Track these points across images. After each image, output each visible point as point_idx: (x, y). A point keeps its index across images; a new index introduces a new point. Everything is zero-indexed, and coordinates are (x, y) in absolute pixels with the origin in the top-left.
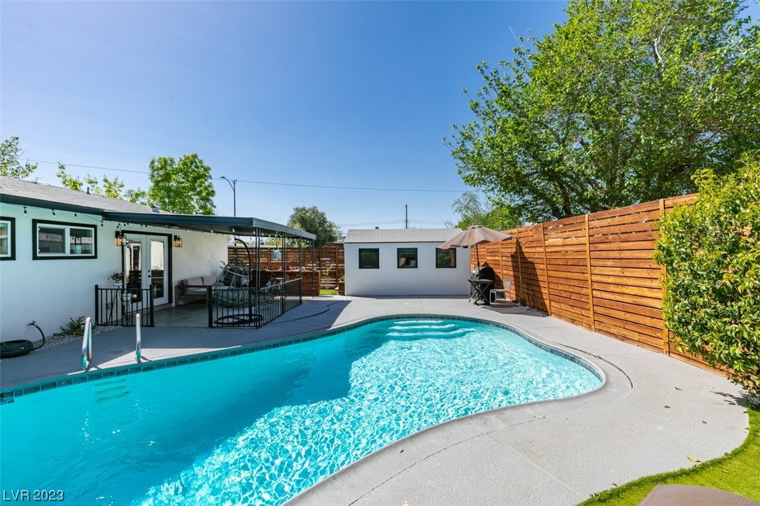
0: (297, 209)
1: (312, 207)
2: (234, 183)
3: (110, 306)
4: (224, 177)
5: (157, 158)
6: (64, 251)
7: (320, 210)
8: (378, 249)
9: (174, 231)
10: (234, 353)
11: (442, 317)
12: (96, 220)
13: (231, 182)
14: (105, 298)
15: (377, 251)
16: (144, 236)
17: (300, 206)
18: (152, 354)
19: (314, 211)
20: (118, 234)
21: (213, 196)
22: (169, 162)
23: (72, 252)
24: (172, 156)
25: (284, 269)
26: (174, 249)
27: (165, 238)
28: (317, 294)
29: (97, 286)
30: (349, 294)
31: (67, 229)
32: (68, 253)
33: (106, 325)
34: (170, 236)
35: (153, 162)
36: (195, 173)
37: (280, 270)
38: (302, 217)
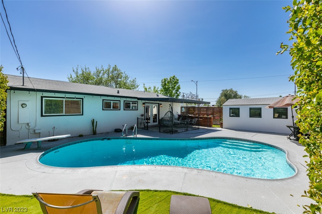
0: (223, 90)
1: (230, 89)
2: (197, 82)
3: (141, 124)
4: (192, 81)
5: (163, 79)
6: (130, 108)
7: (234, 90)
8: (239, 108)
9: (160, 102)
10: (157, 139)
11: (254, 142)
12: (136, 100)
13: (195, 82)
14: (140, 121)
15: (239, 109)
16: (151, 104)
17: (225, 89)
18: (139, 136)
19: (231, 90)
20: (144, 104)
21: (179, 89)
22: (166, 80)
23: (132, 108)
24: (167, 78)
25: (199, 115)
26: (160, 108)
27: (158, 104)
28: (211, 126)
29: (138, 118)
30: (225, 127)
31: (131, 102)
32: (131, 109)
33: (139, 128)
34: (159, 104)
35: (162, 80)
36: (174, 82)
37: (197, 116)
38: (225, 94)
